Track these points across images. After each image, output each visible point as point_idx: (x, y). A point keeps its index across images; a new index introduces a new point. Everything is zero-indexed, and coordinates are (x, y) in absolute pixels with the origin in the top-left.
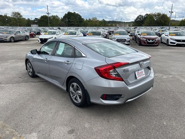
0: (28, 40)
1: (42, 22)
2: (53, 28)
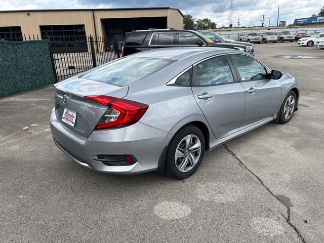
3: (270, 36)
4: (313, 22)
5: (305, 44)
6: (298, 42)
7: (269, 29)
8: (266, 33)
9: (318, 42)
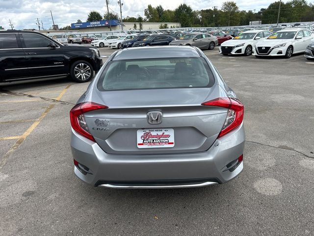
0: (213, 49)
1: (270, 15)
2: (286, 25)
3: (60, 39)
4: (88, 26)
5: (98, 46)
6: (92, 44)
7: (49, 33)
8: (55, 36)
9: (111, 44)
